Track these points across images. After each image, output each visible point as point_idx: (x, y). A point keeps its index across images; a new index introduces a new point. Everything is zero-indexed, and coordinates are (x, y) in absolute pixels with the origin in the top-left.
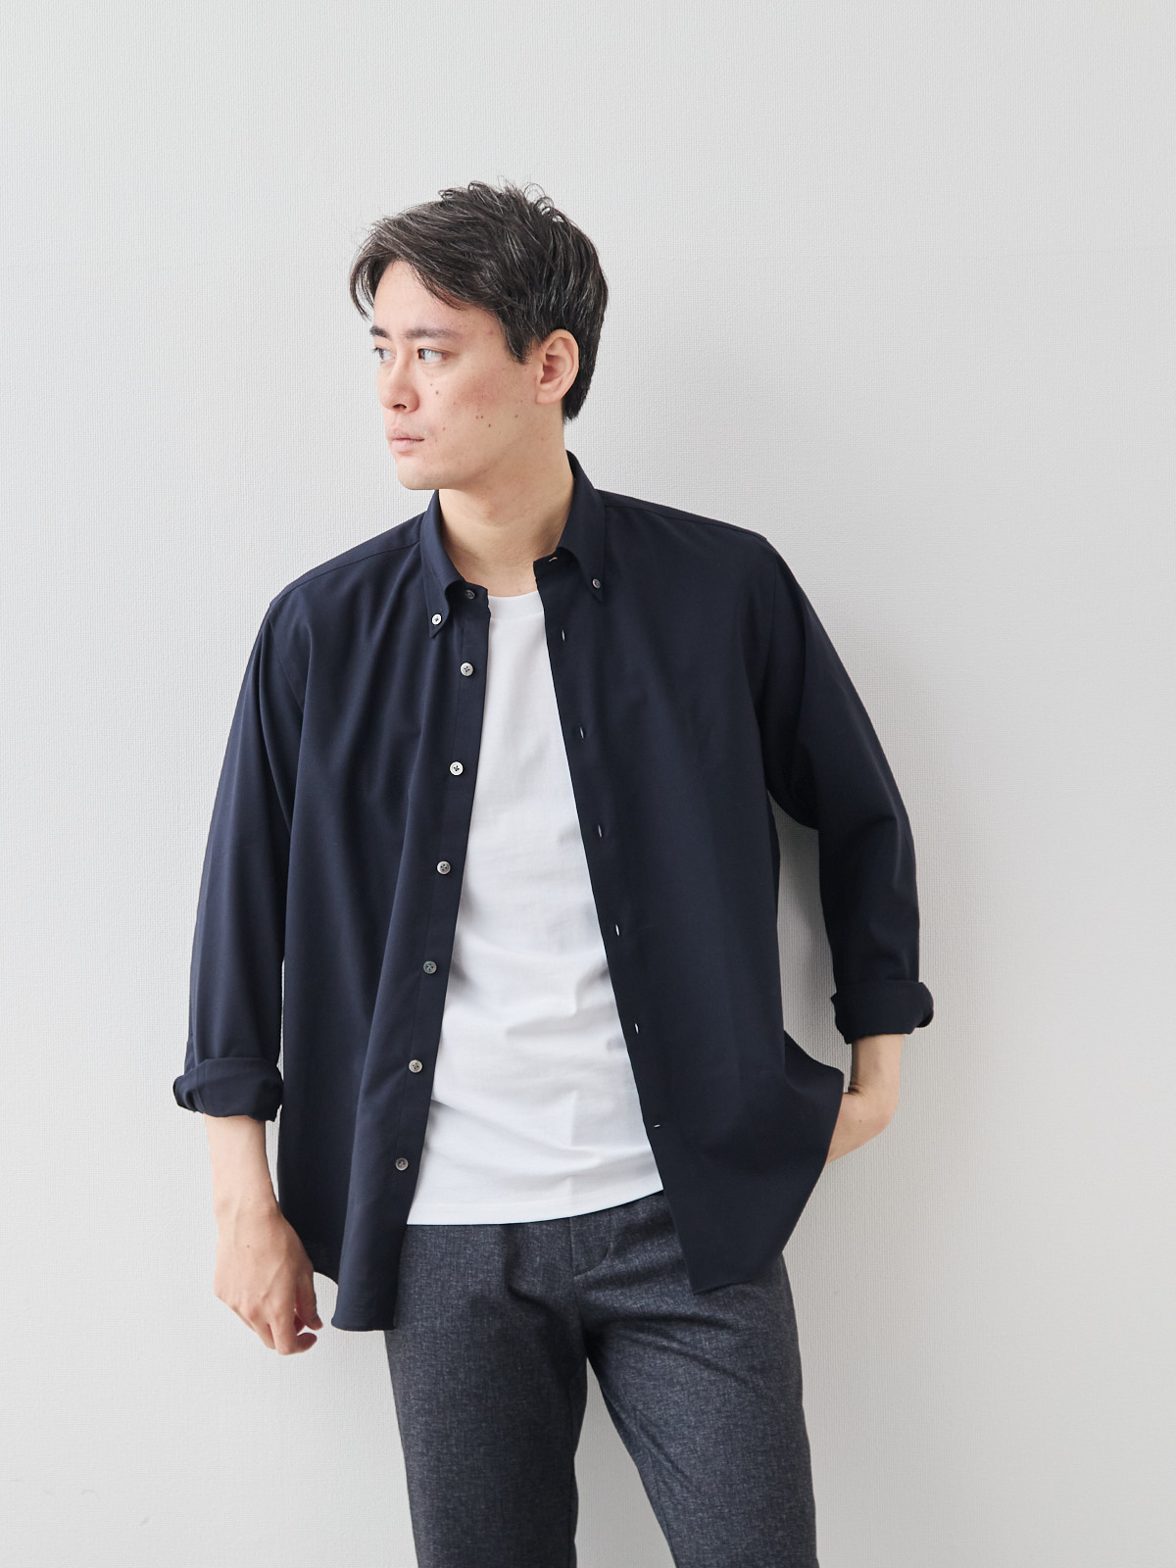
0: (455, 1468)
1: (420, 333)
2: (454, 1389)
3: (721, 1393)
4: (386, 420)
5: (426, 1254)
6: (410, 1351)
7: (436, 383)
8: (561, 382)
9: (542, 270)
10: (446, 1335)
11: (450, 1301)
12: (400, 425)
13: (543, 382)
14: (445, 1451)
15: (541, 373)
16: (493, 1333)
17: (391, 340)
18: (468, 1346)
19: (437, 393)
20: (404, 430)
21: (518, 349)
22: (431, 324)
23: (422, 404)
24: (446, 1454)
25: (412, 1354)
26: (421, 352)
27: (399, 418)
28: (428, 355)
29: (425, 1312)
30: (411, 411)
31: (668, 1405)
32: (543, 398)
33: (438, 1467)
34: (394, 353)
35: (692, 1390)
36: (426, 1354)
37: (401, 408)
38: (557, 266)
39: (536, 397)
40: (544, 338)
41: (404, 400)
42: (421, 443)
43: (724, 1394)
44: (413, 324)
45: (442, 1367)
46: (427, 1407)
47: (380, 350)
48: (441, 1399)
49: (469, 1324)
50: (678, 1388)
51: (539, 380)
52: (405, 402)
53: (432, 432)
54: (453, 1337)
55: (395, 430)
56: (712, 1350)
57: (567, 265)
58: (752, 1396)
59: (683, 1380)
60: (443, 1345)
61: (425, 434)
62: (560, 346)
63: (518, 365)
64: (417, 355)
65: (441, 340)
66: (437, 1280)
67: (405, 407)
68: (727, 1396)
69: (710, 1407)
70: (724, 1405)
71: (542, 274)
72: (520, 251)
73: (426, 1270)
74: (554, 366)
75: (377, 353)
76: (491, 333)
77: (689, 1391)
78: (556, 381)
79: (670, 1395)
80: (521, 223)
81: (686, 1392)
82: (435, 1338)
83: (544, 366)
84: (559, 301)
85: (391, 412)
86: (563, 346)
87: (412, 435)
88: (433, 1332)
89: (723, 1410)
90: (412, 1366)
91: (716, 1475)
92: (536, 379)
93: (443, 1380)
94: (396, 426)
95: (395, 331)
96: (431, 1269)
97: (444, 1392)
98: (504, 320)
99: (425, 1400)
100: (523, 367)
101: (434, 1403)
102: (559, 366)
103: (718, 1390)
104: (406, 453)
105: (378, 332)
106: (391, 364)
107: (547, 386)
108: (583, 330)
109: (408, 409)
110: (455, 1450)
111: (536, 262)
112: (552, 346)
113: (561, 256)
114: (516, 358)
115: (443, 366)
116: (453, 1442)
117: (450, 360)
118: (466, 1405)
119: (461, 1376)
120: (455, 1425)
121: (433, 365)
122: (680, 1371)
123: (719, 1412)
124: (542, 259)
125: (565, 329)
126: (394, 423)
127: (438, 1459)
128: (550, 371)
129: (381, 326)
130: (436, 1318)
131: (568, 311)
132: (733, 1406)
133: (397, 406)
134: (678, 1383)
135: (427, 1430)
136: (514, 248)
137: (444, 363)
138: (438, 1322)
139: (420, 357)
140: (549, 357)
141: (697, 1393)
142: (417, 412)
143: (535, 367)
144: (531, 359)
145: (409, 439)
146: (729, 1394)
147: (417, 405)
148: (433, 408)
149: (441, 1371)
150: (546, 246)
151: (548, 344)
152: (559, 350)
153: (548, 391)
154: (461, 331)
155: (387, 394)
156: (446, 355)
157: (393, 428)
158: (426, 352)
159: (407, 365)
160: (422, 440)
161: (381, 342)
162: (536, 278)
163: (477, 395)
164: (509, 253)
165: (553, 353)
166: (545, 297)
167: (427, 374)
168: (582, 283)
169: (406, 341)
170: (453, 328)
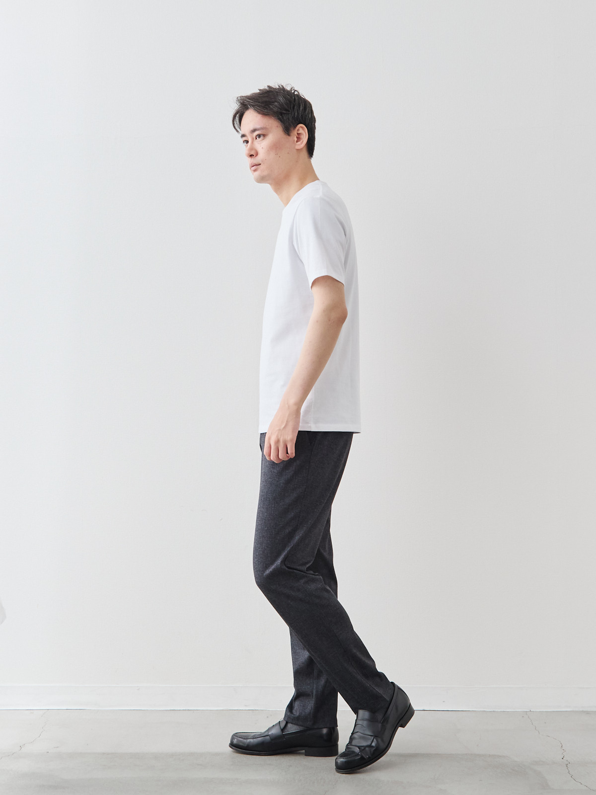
1: (254, 131)
4: (248, 161)
7: (262, 146)
8: (303, 141)
9: (291, 105)
13: (297, 142)
15: (296, 139)
17: (247, 137)
19: (263, 149)
20: (254, 163)
21: (287, 130)
22: (258, 127)
23: (259, 153)
27: (252, 160)
30: (255, 156)
34: (248, 141)
39: (296, 148)
40: (295, 127)
41: (252, 153)
42: (260, 166)
44: (252, 128)
47: (245, 141)
51: (296, 141)
53: (263, 161)
57: (299, 104)
61: (261, 163)
62: (301, 129)
63: (288, 136)
64: (255, 138)
65: (261, 131)
67: (253, 155)
74: (300, 136)
76: (277, 126)
78: (301, 141)
83: (297, 137)
84: (298, 114)
85: (249, 159)
86: (302, 130)
87: (257, 163)
92: (294, 141)
94: (252, 162)
95: (247, 133)
98: (281, 121)
100: (290, 138)
102: (302, 136)
104: (255, 171)
105: (243, 136)
106: (248, 144)
107: (299, 143)
108: (309, 124)
111: (288, 102)
112: (298, 130)
114: (287, 134)
115: (264, 140)
117: (265, 137)
121: (261, 140)
124: (290, 102)
125: (302, 124)
128: (299, 139)
129: (244, 134)
131: (302, 117)
133: (251, 156)
136: (281, 99)
140: (298, 134)
142: (257, 156)
143: (294, 137)
144: (292, 134)
145: (256, 165)
147: (257, 154)
148: (262, 153)
150: (291, 97)
151: (297, 128)
152: (301, 131)
153: (299, 145)
154: (268, 127)
155: (247, 153)
157: (250, 163)
158: (258, 137)
159: (252, 142)
161: (245, 138)
162: (290, 107)
163: (276, 147)
164: (280, 100)
165: (299, 132)
166: (293, 113)
167: (259, 144)
168: (305, 109)
169: (251, 135)
170: (265, 126)
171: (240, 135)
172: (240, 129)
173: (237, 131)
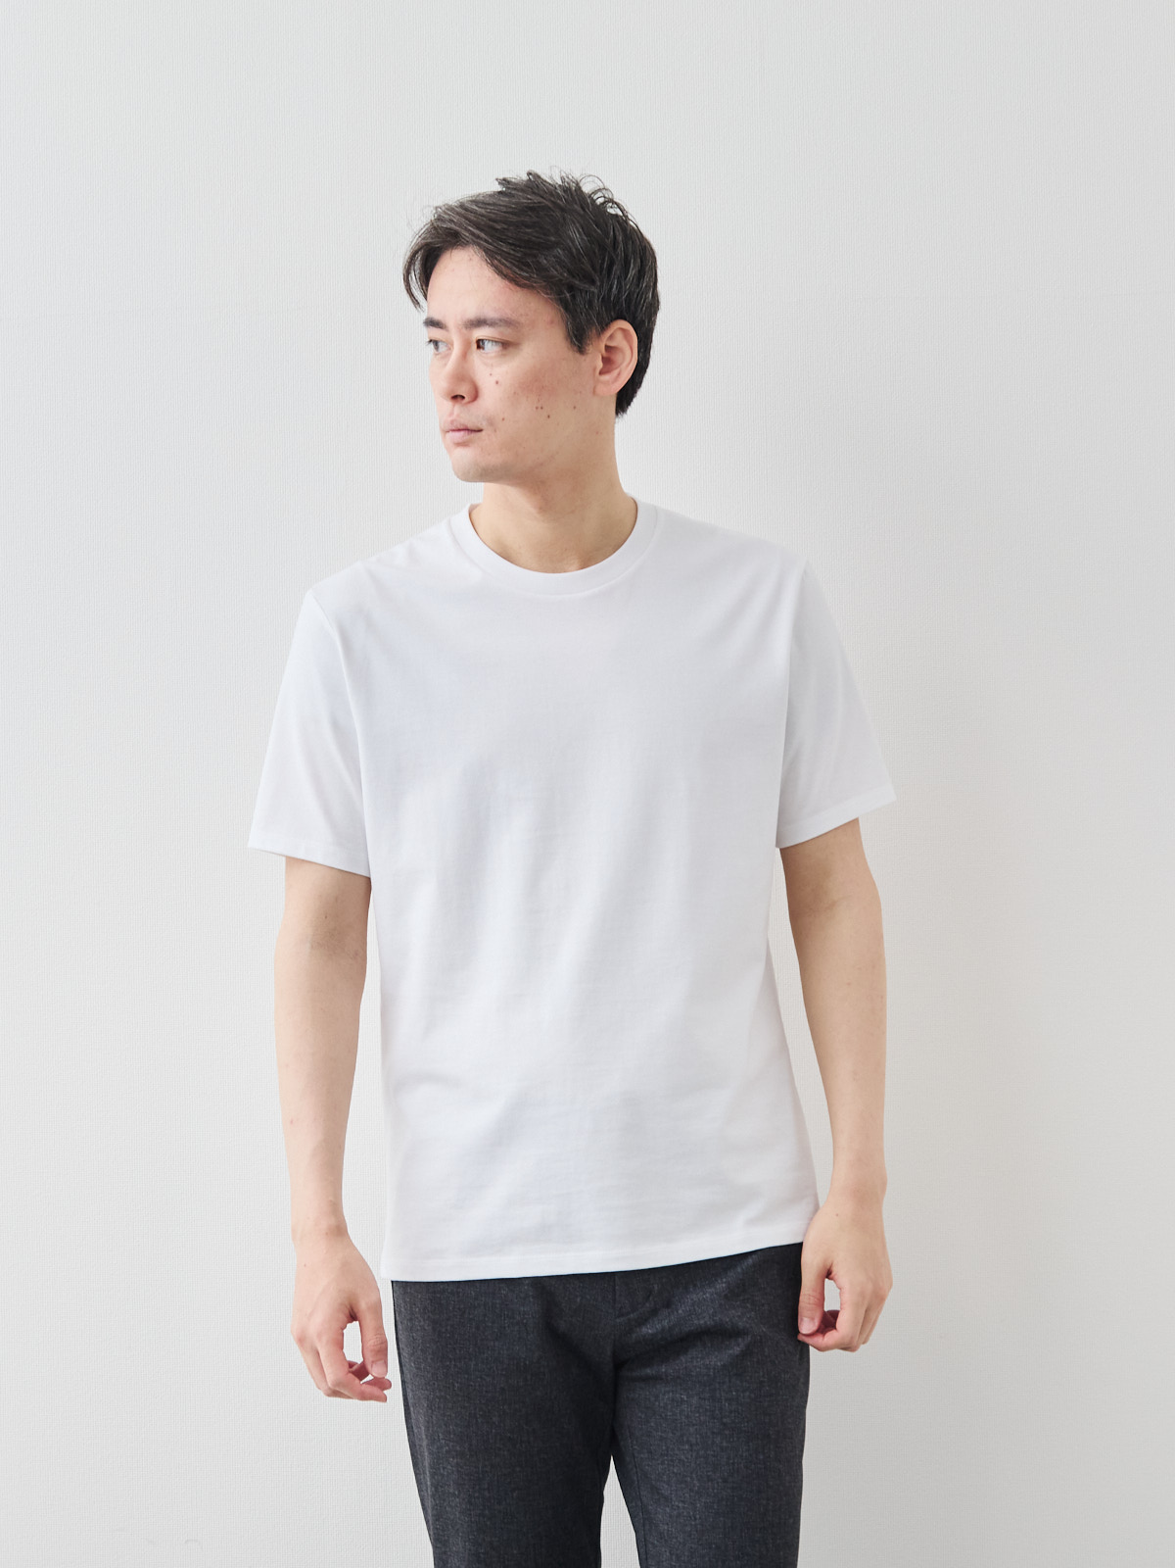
0: (487, 1512)
1: (480, 323)
7: (494, 374)
8: (619, 374)
9: (603, 260)
12: (458, 416)
13: (601, 373)
14: (477, 1495)
15: (600, 365)
16: (529, 1377)
17: (447, 331)
19: (497, 383)
20: (462, 421)
21: (577, 340)
22: (491, 313)
23: (480, 394)
24: (478, 1498)
26: (480, 344)
27: (457, 408)
28: (488, 346)
30: (469, 402)
31: (672, 1461)
32: (601, 389)
33: (470, 1510)
34: (450, 345)
37: (459, 399)
38: (617, 256)
39: (595, 388)
40: (604, 326)
41: (463, 390)
42: (479, 434)
43: (733, 1464)
44: (472, 313)
45: (475, 1409)
47: (435, 343)
48: (474, 1442)
51: (598, 371)
52: (463, 392)
53: (491, 422)
55: (452, 422)
57: (626, 256)
59: (693, 1441)
61: (484, 425)
62: (619, 336)
63: (578, 355)
64: (475, 346)
65: (502, 329)
67: (463, 397)
71: (602, 264)
72: (582, 239)
74: (613, 357)
75: (432, 346)
76: (552, 322)
77: (698, 1454)
78: (615, 373)
79: (677, 1452)
80: (582, 212)
83: (603, 358)
84: (620, 289)
85: (448, 404)
86: (621, 334)
87: (470, 426)
89: (730, 1480)
91: (710, 1548)
92: (595, 369)
94: (454, 417)
95: (451, 321)
98: (566, 308)
100: (583, 358)
102: (618, 358)
103: (729, 1458)
104: (460, 446)
105: (432, 323)
106: (447, 356)
107: (606, 378)
108: (642, 320)
109: (467, 399)
110: (486, 1494)
111: (597, 251)
112: (611, 337)
113: (621, 245)
114: (575, 348)
115: (504, 355)
116: (486, 1486)
117: (511, 349)
118: (500, 1449)
120: (488, 1469)
121: (493, 355)
122: (692, 1429)
123: (725, 1481)
124: (603, 248)
125: (625, 319)
126: (451, 414)
127: (470, 1503)
128: (608, 362)
129: (437, 317)
131: (628, 301)
133: (456, 398)
134: (688, 1441)
135: (458, 1471)
136: (575, 235)
137: (504, 352)
139: (479, 347)
140: (608, 348)
142: (476, 402)
143: (594, 357)
144: (590, 349)
145: (468, 430)
147: (476, 395)
148: (492, 397)
150: (606, 234)
151: (608, 334)
152: (619, 341)
153: (606, 383)
154: (522, 320)
155: (443, 384)
156: (505, 345)
157: (450, 419)
158: (486, 343)
159: (465, 355)
160: (480, 431)
161: (436, 333)
162: (598, 267)
163: (536, 386)
164: (573, 241)
165: (612, 344)
166: (606, 287)
167: (486, 364)
168: (641, 274)
169: (464, 331)
170: (514, 317)
171: (424, 317)
172: (425, 296)
173: (416, 302)
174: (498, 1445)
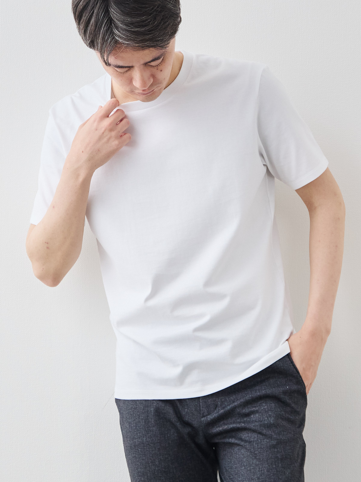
2: (154, 469)
3: (261, 470)
5: (137, 408)
6: (134, 454)
10: (149, 445)
11: (149, 428)
18: (159, 449)
25: (135, 455)
29: (138, 434)
35: (248, 469)
36: (140, 454)
45: (148, 459)
46: (143, 479)
48: (149, 475)
49: (159, 438)
50: (243, 468)
54: (152, 445)
56: (258, 448)
58: (275, 471)
60: (148, 449)
66: (142, 419)
68: (263, 471)
69: (255, 477)
70: (261, 476)
73: (138, 415)
77: (247, 469)
81: (246, 470)
82: (144, 446)
88: (143, 444)
90: (135, 460)
93: (149, 466)
96: (140, 414)
97: (150, 472)
99: (141, 476)
101: (146, 477)
103: (259, 469)
118: (160, 477)
119: (157, 463)
130: (144, 437)
132: (265, 476)
138: (145, 439)
141: (250, 470)
146: (264, 470)
149: (148, 462)
174: (159, 475)
